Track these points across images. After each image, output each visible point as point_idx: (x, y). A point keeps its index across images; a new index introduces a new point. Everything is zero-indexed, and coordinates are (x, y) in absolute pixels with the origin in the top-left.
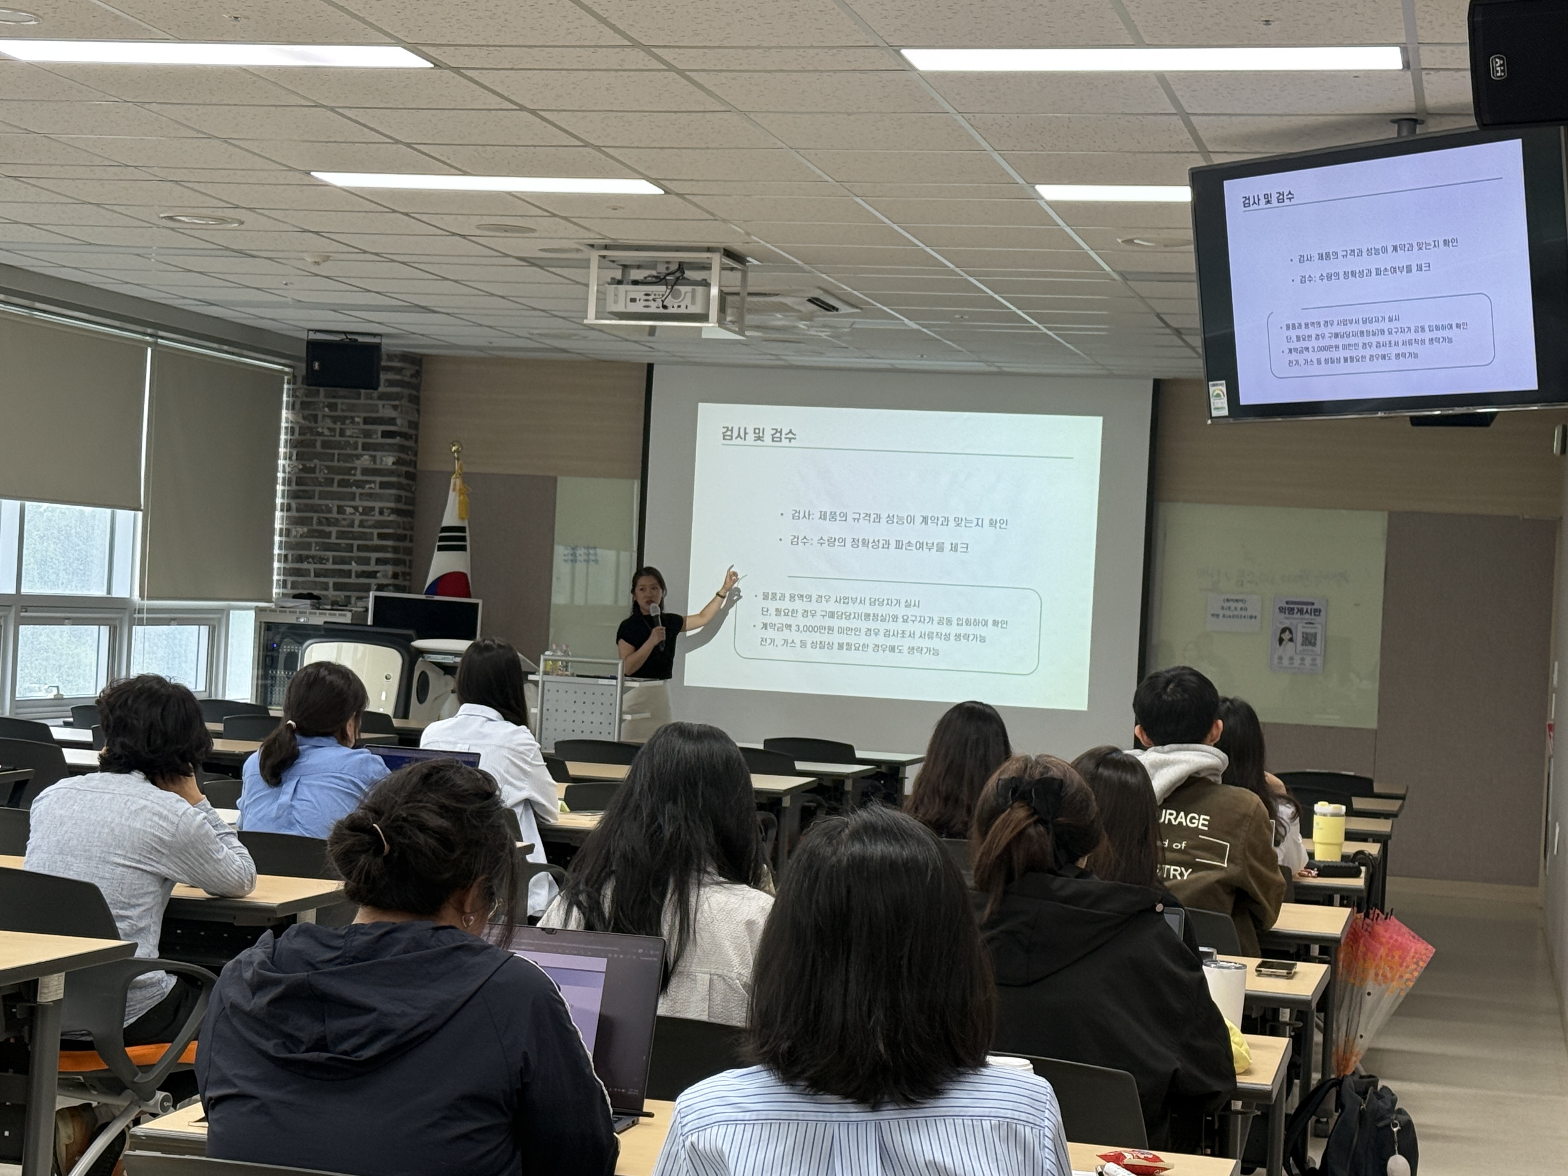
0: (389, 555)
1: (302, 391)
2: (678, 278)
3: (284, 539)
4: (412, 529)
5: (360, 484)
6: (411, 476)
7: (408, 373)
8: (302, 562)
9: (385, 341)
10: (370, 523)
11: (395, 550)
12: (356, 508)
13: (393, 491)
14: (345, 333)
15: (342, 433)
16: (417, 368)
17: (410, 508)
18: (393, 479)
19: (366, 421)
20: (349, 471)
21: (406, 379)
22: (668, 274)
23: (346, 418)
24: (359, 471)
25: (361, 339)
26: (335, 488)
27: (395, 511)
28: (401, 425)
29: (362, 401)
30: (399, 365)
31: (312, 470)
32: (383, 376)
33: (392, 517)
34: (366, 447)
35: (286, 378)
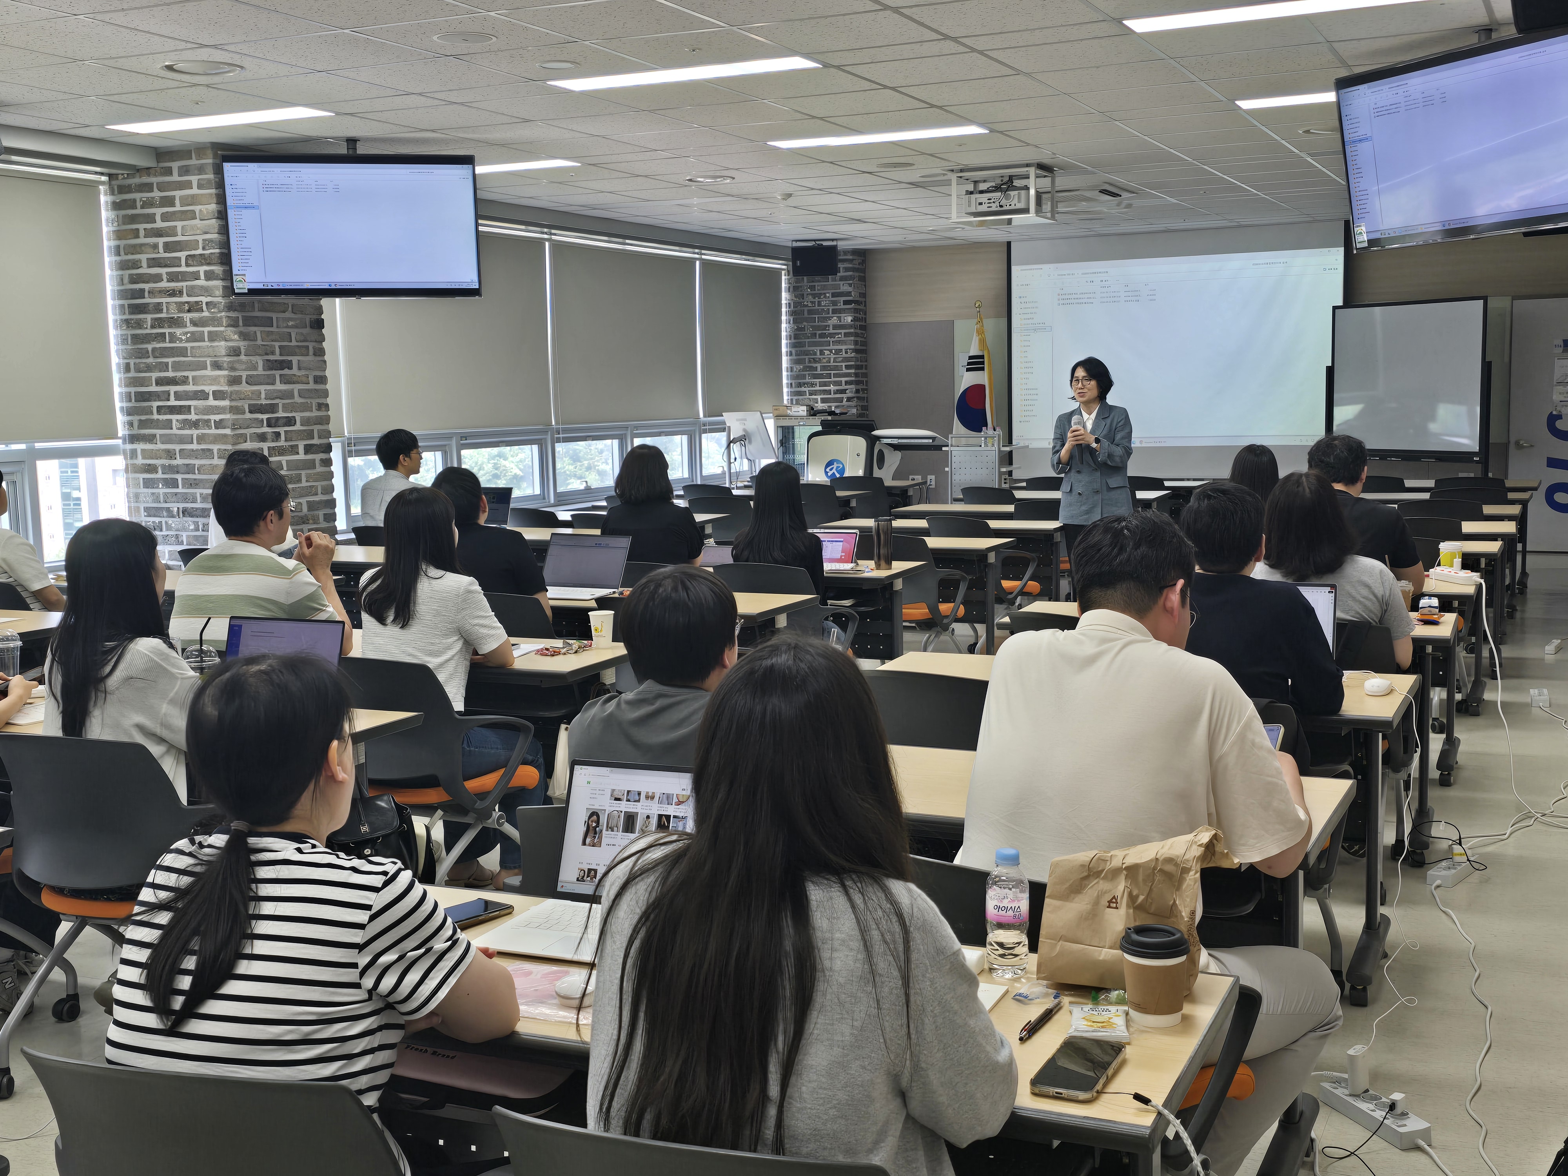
0: (853, 379)
1: (793, 279)
2: (1009, 186)
3: (789, 373)
4: (866, 361)
5: (832, 335)
6: (864, 328)
7: (857, 262)
8: (801, 387)
9: (840, 243)
10: (840, 359)
11: (856, 375)
12: (831, 351)
13: (852, 338)
14: (815, 240)
15: (819, 305)
16: (863, 258)
17: (865, 348)
18: (852, 330)
19: (833, 295)
20: (826, 327)
21: (857, 266)
22: (1002, 185)
23: (821, 294)
24: (831, 327)
25: (825, 243)
26: (818, 339)
27: (855, 351)
28: (854, 296)
29: (830, 283)
30: (851, 257)
31: (803, 329)
32: (840, 265)
33: (853, 355)
34: (834, 312)
35: (783, 272)
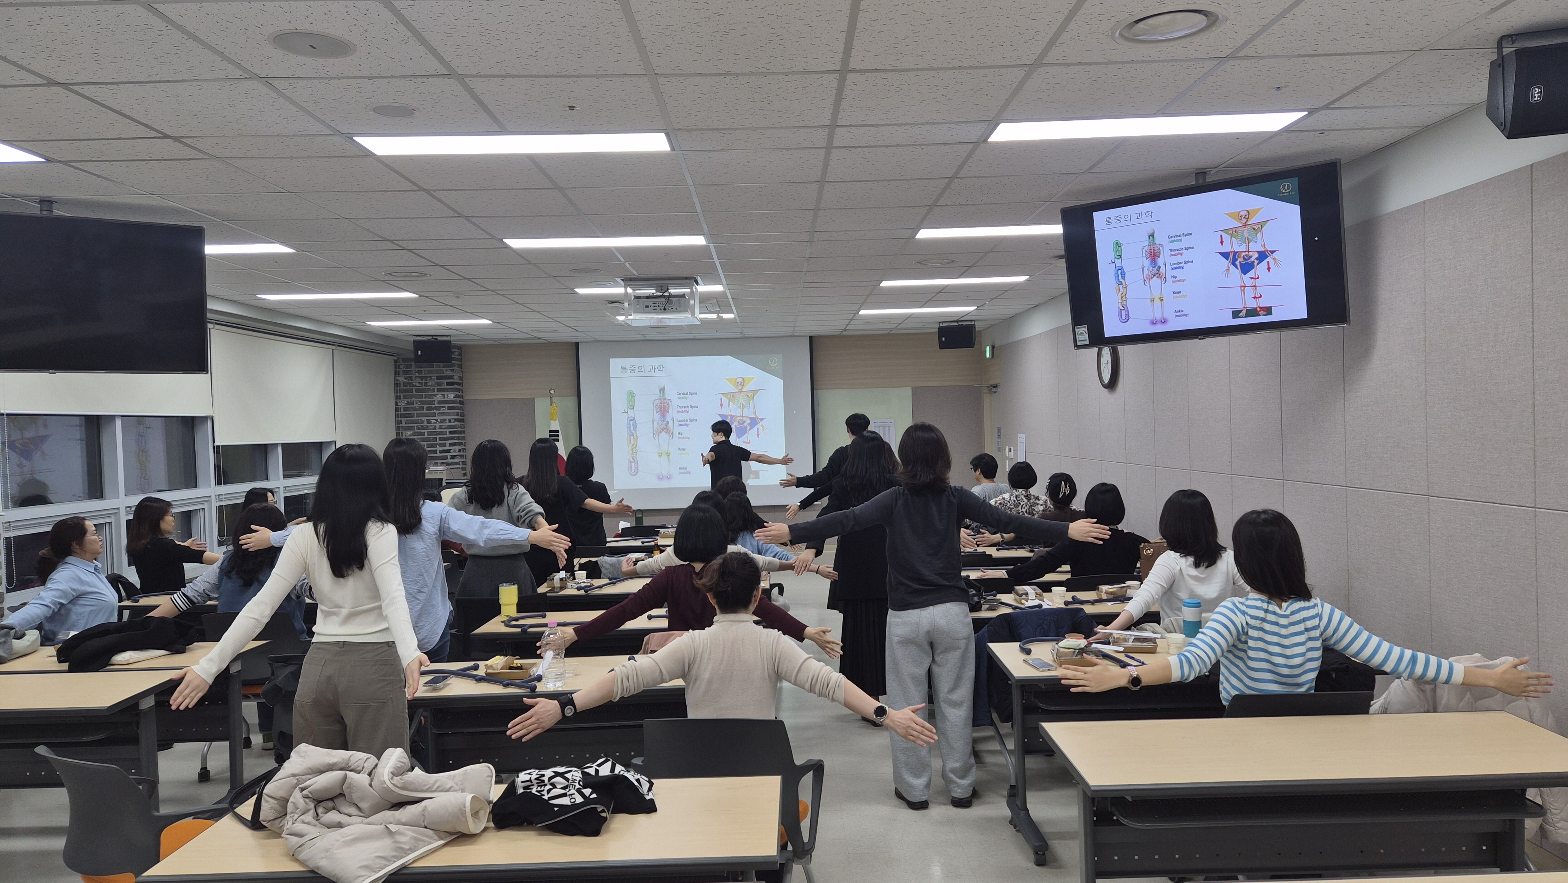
1: (403, 366)
5: (437, 408)
6: (461, 403)
7: (456, 354)
10: (444, 427)
12: (437, 420)
13: (454, 411)
14: (432, 336)
15: (426, 384)
16: (460, 351)
17: (462, 418)
18: (454, 405)
20: (431, 403)
23: (427, 377)
24: (436, 403)
25: (439, 338)
26: (425, 411)
27: (456, 420)
28: (455, 379)
29: (435, 369)
33: (456, 423)
34: (439, 390)
